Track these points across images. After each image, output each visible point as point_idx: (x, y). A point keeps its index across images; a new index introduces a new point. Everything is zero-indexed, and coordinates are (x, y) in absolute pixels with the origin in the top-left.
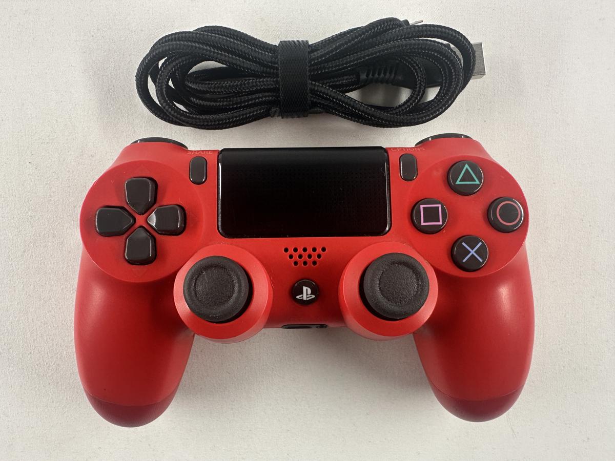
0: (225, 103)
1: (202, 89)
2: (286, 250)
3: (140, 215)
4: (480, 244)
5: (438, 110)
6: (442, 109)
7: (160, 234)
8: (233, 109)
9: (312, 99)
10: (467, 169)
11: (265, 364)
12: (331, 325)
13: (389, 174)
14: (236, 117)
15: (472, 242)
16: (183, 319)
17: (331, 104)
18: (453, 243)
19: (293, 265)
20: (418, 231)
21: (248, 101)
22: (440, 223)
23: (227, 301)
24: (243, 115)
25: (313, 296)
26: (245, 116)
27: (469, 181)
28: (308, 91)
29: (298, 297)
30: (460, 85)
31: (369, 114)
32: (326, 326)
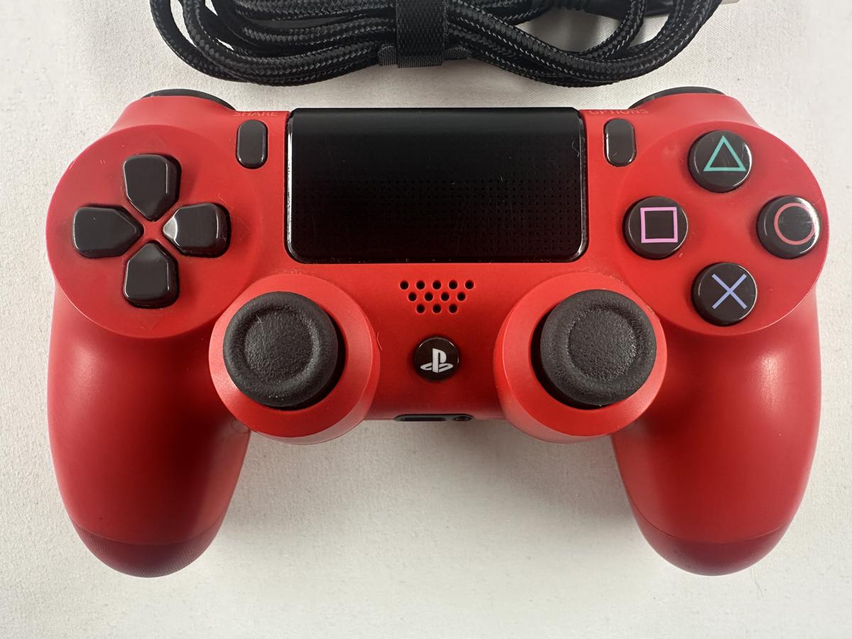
0: (301, 37)
1: (261, 9)
2: (404, 285)
3: (151, 221)
4: (744, 277)
5: (667, 52)
6: (673, 49)
7: (186, 255)
8: (316, 48)
9: (451, 31)
10: (724, 145)
11: (366, 477)
12: (478, 416)
13: (586, 153)
14: (320, 62)
15: (730, 274)
16: (224, 402)
17: (484, 41)
18: (694, 277)
19: (416, 312)
20: (634, 254)
21: (341, 32)
22: (675, 240)
23: (299, 370)
24: (332, 58)
25: (450, 366)
26: (335, 61)
27: (728, 166)
28: (445, 15)
29: (424, 367)
30: (707, 6)
31: (546, 59)
32: (470, 418)
